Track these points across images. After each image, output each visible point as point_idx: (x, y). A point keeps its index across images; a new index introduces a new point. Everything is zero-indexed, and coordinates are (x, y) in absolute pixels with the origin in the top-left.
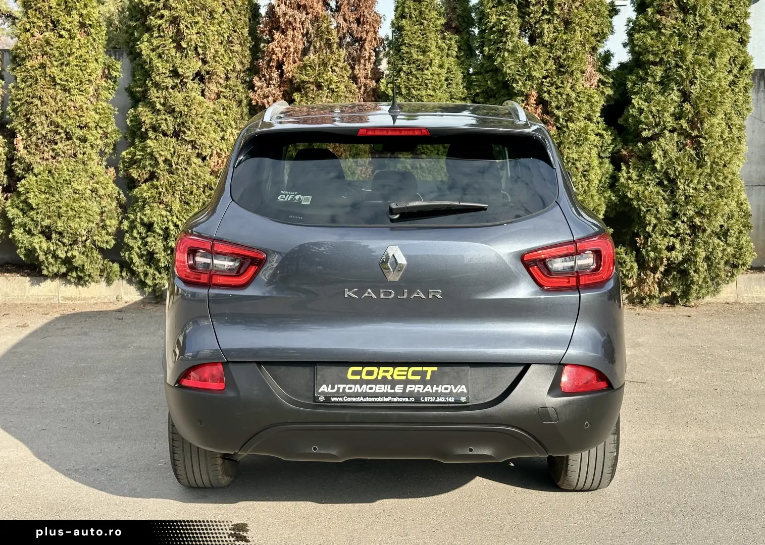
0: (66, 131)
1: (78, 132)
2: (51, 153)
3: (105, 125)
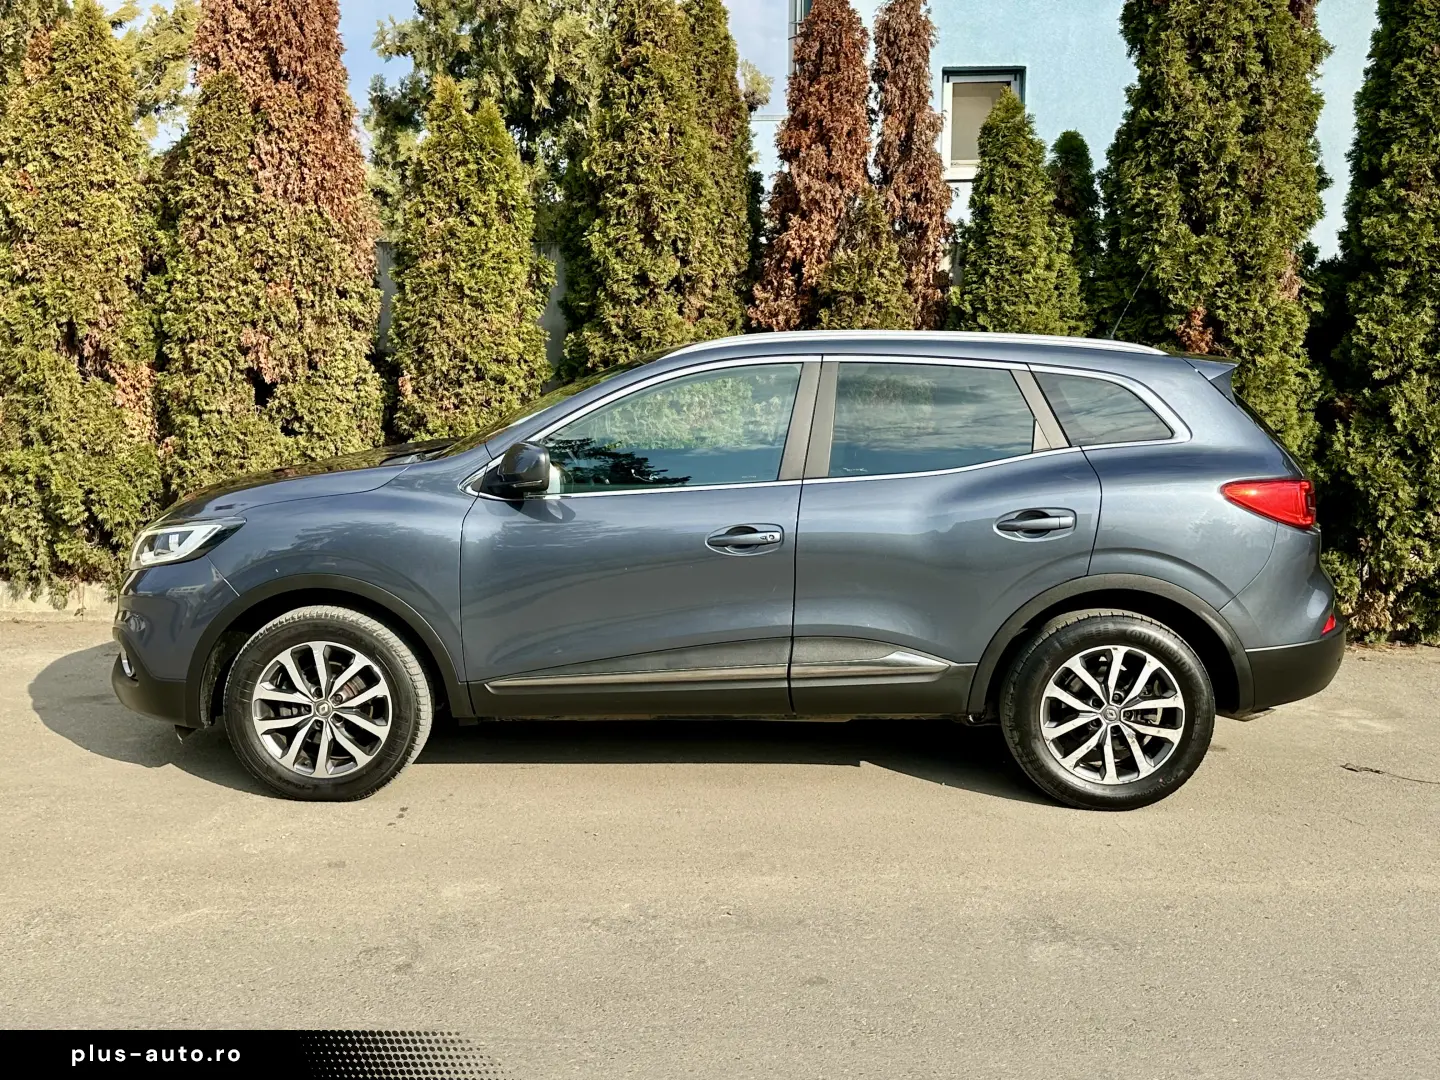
0: (476, 367)
1: (494, 368)
2: (453, 400)
3: (532, 358)
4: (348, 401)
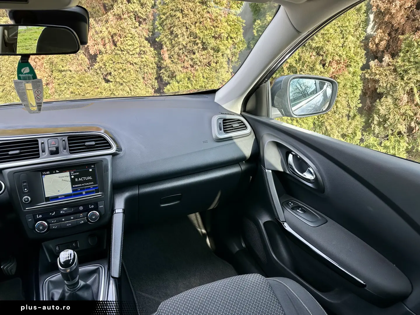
4: (136, 63)
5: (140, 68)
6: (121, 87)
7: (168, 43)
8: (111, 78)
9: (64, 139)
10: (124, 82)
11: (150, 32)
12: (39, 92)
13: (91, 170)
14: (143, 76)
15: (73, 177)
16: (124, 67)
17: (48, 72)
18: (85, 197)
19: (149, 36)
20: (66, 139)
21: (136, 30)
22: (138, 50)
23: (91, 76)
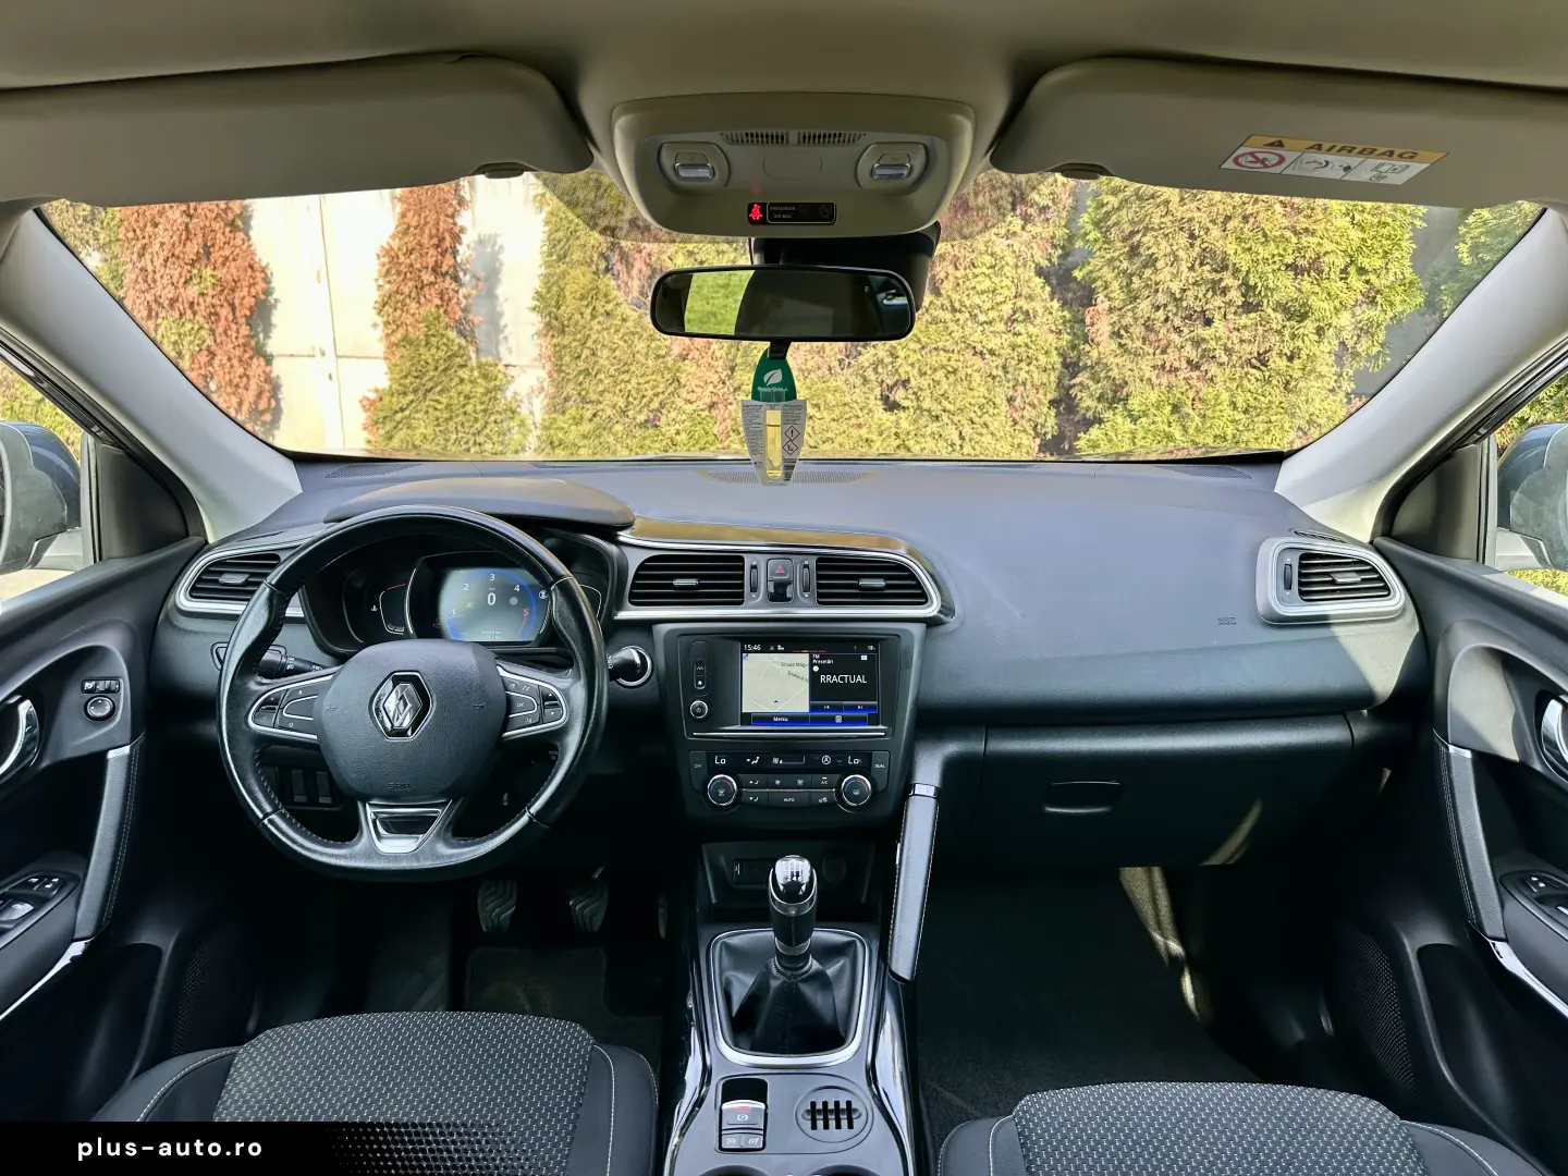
5: (1004, 367)
6: (934, 427)
7: (1115, 285)
8: (907, 398)
9: (806, 563)
10: (944, 411)
11: (1054, 246)
12: (795, 433)
13: (864, 658)
14: (1011, 393)
15: (816, 669)
16: (952, 363)
17: (719, 370)
18: (839, 730)
19: (1050, 260)
20: (812, 562)
21: (1009, 242)
22: (1007, 309)
23: (845, 388)
